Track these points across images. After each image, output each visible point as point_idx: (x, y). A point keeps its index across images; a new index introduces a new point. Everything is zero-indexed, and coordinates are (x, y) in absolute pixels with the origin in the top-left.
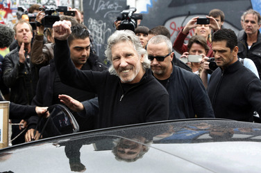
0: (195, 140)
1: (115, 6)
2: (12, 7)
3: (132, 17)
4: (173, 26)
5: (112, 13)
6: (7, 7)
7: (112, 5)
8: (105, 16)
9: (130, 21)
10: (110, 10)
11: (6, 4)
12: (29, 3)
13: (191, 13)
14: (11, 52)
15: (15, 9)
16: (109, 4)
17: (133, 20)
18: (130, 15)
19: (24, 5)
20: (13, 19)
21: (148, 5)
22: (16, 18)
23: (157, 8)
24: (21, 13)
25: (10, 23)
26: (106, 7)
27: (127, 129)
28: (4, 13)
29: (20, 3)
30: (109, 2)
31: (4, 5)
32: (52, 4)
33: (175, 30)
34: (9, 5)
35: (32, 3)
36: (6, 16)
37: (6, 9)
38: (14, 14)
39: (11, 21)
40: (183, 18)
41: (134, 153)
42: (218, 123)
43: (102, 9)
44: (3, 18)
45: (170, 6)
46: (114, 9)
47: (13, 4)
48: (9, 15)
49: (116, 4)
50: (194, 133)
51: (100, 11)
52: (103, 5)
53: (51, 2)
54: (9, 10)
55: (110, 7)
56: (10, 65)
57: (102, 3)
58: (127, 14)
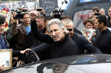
0: (89, 63)
1: (53, 7)
2: (9, 9)
3: (59, 11)
4: (78, 15)
5: (52, 10)
6: (7, 9)
7: (52, 7)
8: (49, 12)
9: (58, 13)
10: (51, 9)
11: (7, 8)
12: (16, 7)
13: (86, 9)
14: (10, 28)
15: (11, 10)
16: (51, 6)
17: (60, 13)
18: (58, 10)
19: (14, 8)
20: (10, 14)
21: (67, 6)
22: (11, 14)
23: (71, 7)
24: (13, 11)
25: (9, 16)
26: (49, 8)
27: (60, 59)
28: (6, 12)
29: (13, 7)
30: (50, 6)
31: (6, 9)
32: (26, 7)
33: (79, 16)
34: (8, 8)
35: (17, 7)
36: (7, 13)
37: (7, 10)
38: (10, 12)
39: (9, 15)
40: (82, 11)
41: (60, 70)
42: (99, 55)
43: (48, 8)
44: (5, 14)
45: (77, 6)
46: (53, 9)
47: (10, 8)
48: (8, 13)
49: (53, 6)
50: (89, 60)
51: (47, 9)
52: (48, 7)
53: (26, 6)
54: (8, 11)
55: (51, 7)
56: (9, 33)
57: (47, 6)
58: (57, 10)
